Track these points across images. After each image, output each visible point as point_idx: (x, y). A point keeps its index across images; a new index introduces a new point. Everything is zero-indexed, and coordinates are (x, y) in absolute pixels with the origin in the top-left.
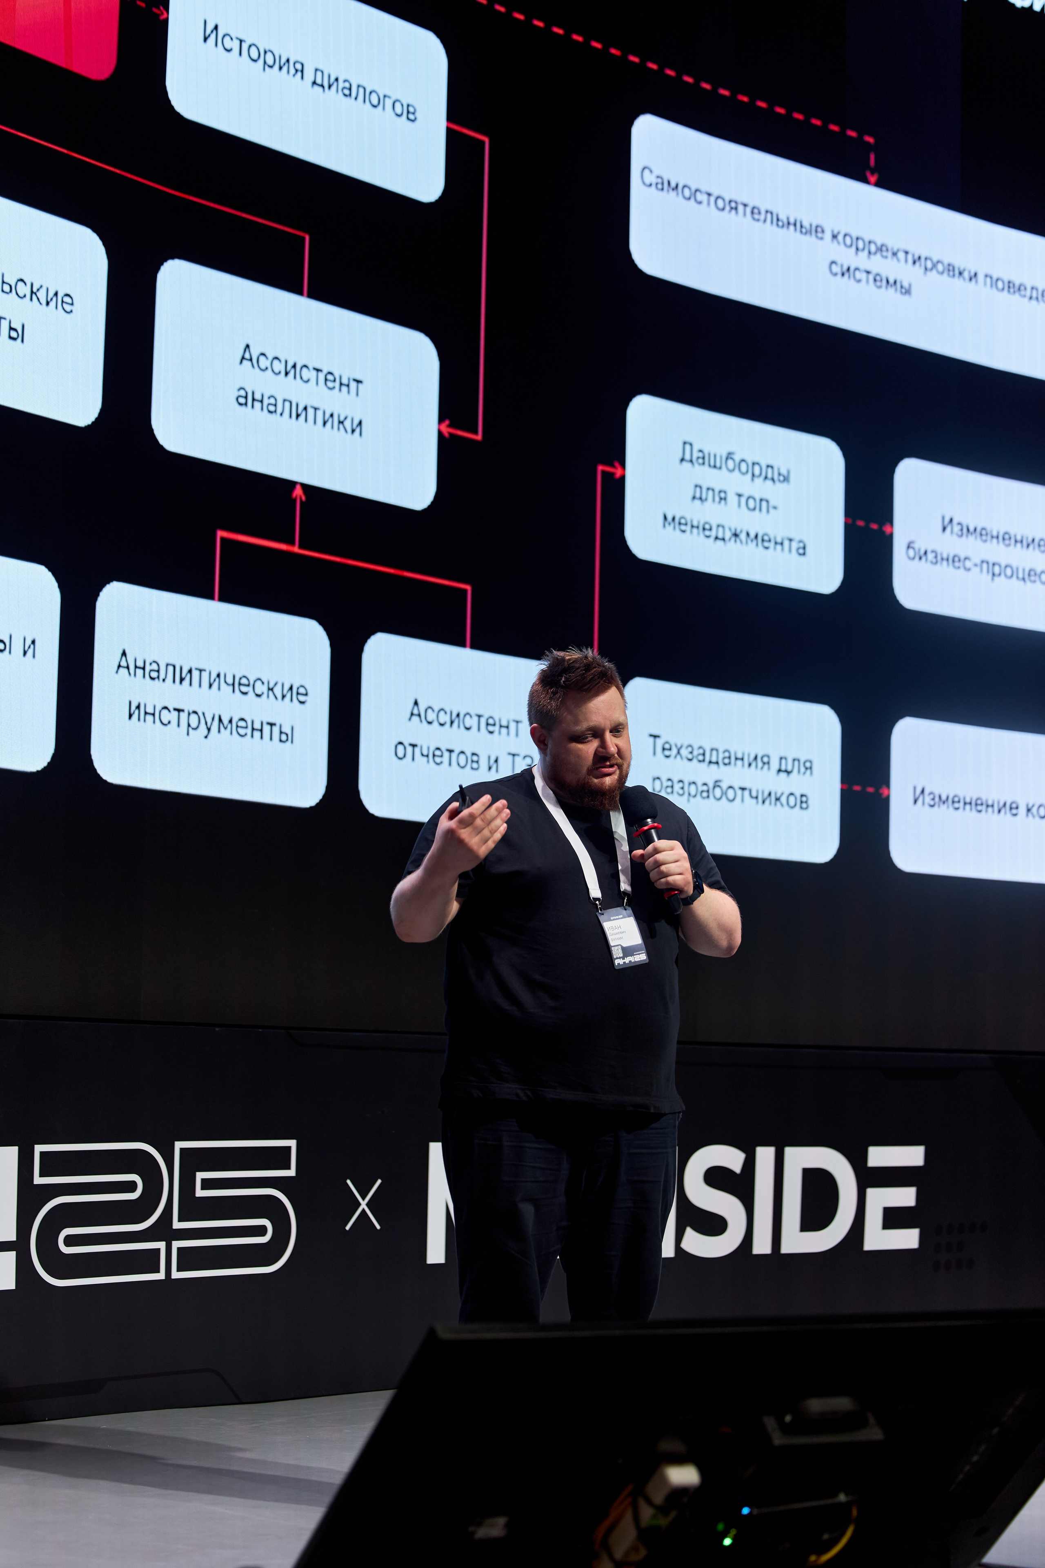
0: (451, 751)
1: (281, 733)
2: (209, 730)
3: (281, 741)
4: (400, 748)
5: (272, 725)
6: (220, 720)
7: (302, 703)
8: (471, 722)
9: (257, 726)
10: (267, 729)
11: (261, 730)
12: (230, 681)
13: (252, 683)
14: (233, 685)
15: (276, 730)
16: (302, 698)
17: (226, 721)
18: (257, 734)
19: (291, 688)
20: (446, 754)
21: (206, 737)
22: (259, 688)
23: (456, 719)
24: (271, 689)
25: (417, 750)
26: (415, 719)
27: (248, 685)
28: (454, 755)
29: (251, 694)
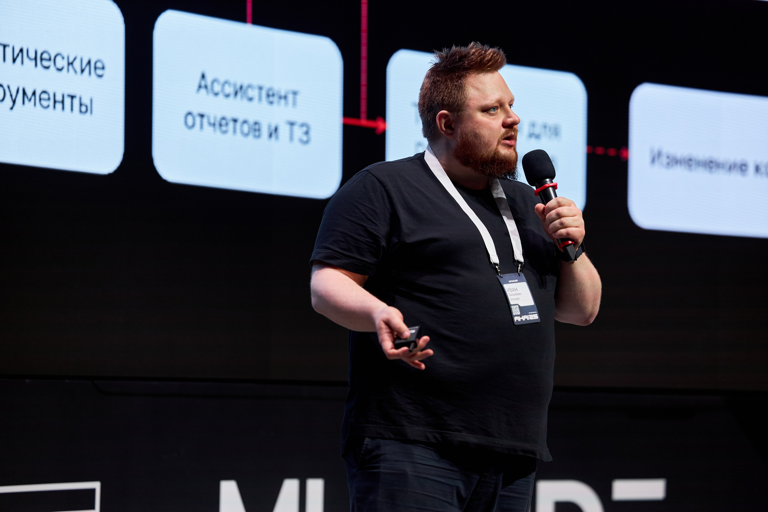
0: (235, 121)
1: (81, 105)
2: (14, 102)
3: (81, 111)
4: (190, 119)
5: (72, 97)
6: (24, 93)
7: (100, 76)
8: (252, 93)
9: (59, 98)
10: (68, 101)
11: (63, 102)
12: (32, 55)
13: (52, 58)
14: (36, 59)
15: (76, 102)
16: (99, 72)
17: (29, 93)
18: (59, 106)
19: (89, 63)
20: (231, 124)
21: (12, 108)
22: (60, 63)
23: (239, 91)
24: (70, 64)
25: (205, 120)
26: (203, 91)
27: (50, 59)
28: (238, 125)
29: (52, 68)
